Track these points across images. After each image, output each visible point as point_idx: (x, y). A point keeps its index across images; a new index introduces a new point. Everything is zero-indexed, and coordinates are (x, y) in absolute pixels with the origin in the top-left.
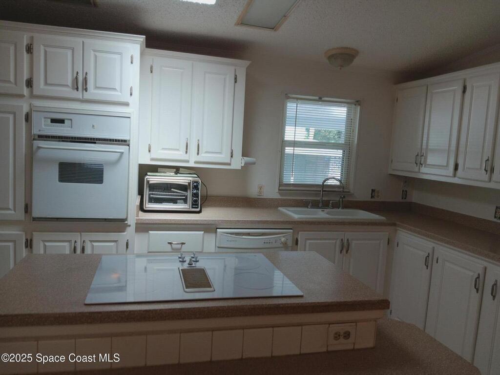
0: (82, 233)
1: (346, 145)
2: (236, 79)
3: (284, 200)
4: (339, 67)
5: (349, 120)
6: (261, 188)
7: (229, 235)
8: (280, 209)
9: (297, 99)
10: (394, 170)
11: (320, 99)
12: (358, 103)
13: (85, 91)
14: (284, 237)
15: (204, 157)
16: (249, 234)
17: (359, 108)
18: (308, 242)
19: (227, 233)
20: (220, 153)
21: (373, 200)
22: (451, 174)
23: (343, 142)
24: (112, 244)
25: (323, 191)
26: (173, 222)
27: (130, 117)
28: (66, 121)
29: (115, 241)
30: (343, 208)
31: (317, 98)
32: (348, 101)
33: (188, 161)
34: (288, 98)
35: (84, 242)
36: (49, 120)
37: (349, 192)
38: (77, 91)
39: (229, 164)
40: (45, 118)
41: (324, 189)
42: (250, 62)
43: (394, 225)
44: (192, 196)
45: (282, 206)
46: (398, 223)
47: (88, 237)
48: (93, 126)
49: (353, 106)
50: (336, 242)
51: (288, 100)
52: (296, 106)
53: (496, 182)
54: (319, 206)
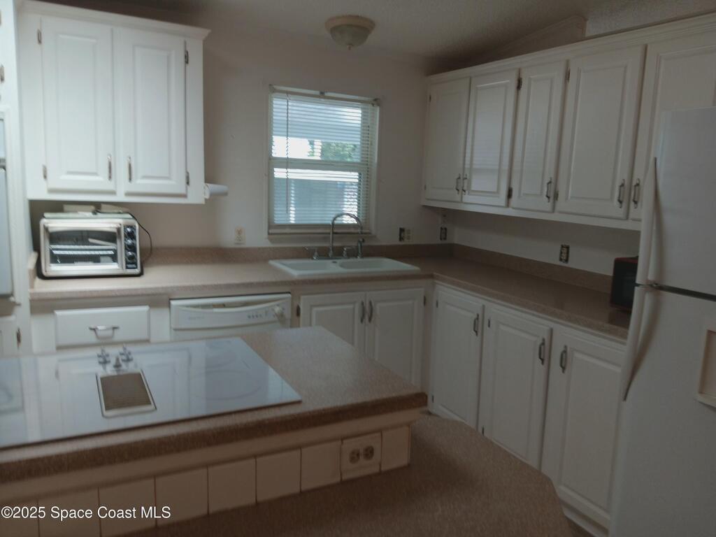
1: (363, 164)
2: (186, 57)
3: (277, 249)
4: (348, 46)
5: (366, 127)
7: (191, 309)
8: (272, 263)
9: (288, 93)
10: (428, 199)
11: (322, 95)
12: (376, 102)
14: (278, 305)
15: (141, 184)
16: (223, 306)
17: (378, 109)
18: (315, 309)
19: (188, 306)
20: (168, 178)
21: (402, 243)
22: (503, 203)
23: (359, 161)
25: (334, 233)
26: (95, 294)
30: (363, 256)
31: (317, 93)
32: (363, 98)
33: (113, 193)
34: (274, 91)
37: (370, 233)
39: (185, 196)
41: (335, 231)
42: (210, 30)
43: (432, 276)
44: (126, 249)
45: (275, 258)
46: (435, 273)
49: (370, 106)
50: (354, 309)
51: (274, 95)
52: (286, 103)
53: (560, 212)
54: (328, 255)
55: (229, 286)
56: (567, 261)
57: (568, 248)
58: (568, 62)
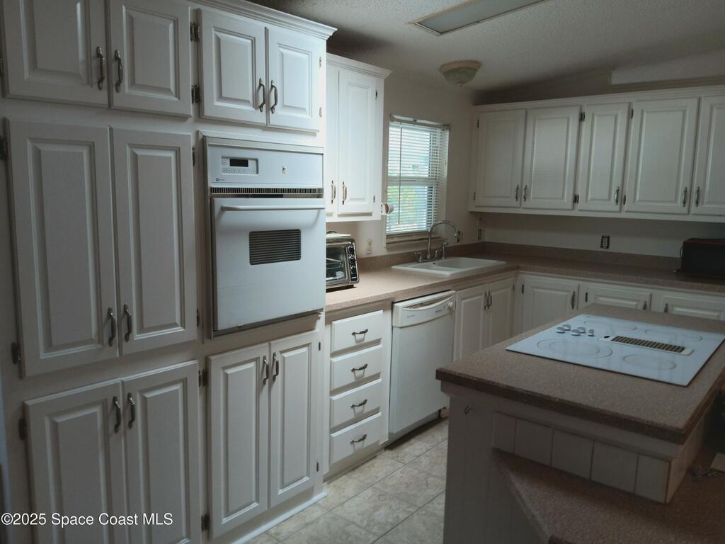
0: (272, 342)
1: (431, 179)
2: (377, 93)
3: (393, 255)
4: (459, 84)
5: (434, 149)
6: (370, 244)
7: (408, 309)
8: (393, 267)
9: (401, 121)
10: (477, 206)
11: (414, 123)
12: (446, 126)
13: (271, 112)
14: (450, 301)
15: (351, 206)
16: (422, 304)
17: (447, 133)
19: (407, 307)
20: (363, 199)
21: (459, 244)
22: (570, 206)
23: (427, 176)
24: (305, 350)
26: (359, 303)
27: (322, 154)
28: (250, 162)
29: (308, 345)
30: (445, 258)
31: (411, 119)
32: (437, 124)
33: (332, 215)
34: (393, 120)
35: (274, 355)
36: (228, 161)
37: (439, 238)
38: (261, 111)
39: (371, 214)
40: (223, 157)
42: (391, 72)
43: (518, 268)
44: (350, 263)
46: (520, 265)
47: (278, 345)
48: (284, 169)
49: (439, 131)
51: (391, 124)
52: (400, 130)
53: (627, 212)
54: (427, 259)
55: (420, 289)
56: (608, 247)
57: (608, 238)
58: (630, 104)
